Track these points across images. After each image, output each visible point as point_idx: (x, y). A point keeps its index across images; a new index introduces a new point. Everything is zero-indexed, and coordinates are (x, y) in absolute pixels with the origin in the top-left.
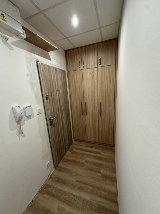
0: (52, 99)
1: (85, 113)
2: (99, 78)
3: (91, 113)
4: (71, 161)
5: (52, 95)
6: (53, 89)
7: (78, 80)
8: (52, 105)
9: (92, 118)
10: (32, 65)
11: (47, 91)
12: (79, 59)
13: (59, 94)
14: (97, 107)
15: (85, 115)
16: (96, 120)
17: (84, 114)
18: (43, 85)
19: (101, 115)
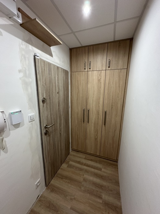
0: (50, 103)
1: (87, 120)
2: (107, 82)
3: (93, 122)
4: (66, 178)
5: (50, 98)
6: (53, 91)
7: (82, 82)
8: (49, 110)
9: (95, 127)
10: (27, 59)
11: (44, 92)
12: (85, 59)
13: (59, 97)
14: (101, 115)
15: (87, 123)
16: (99, 129)
17: (85, 122)
18: (39, 86)
19: (105, 125)
